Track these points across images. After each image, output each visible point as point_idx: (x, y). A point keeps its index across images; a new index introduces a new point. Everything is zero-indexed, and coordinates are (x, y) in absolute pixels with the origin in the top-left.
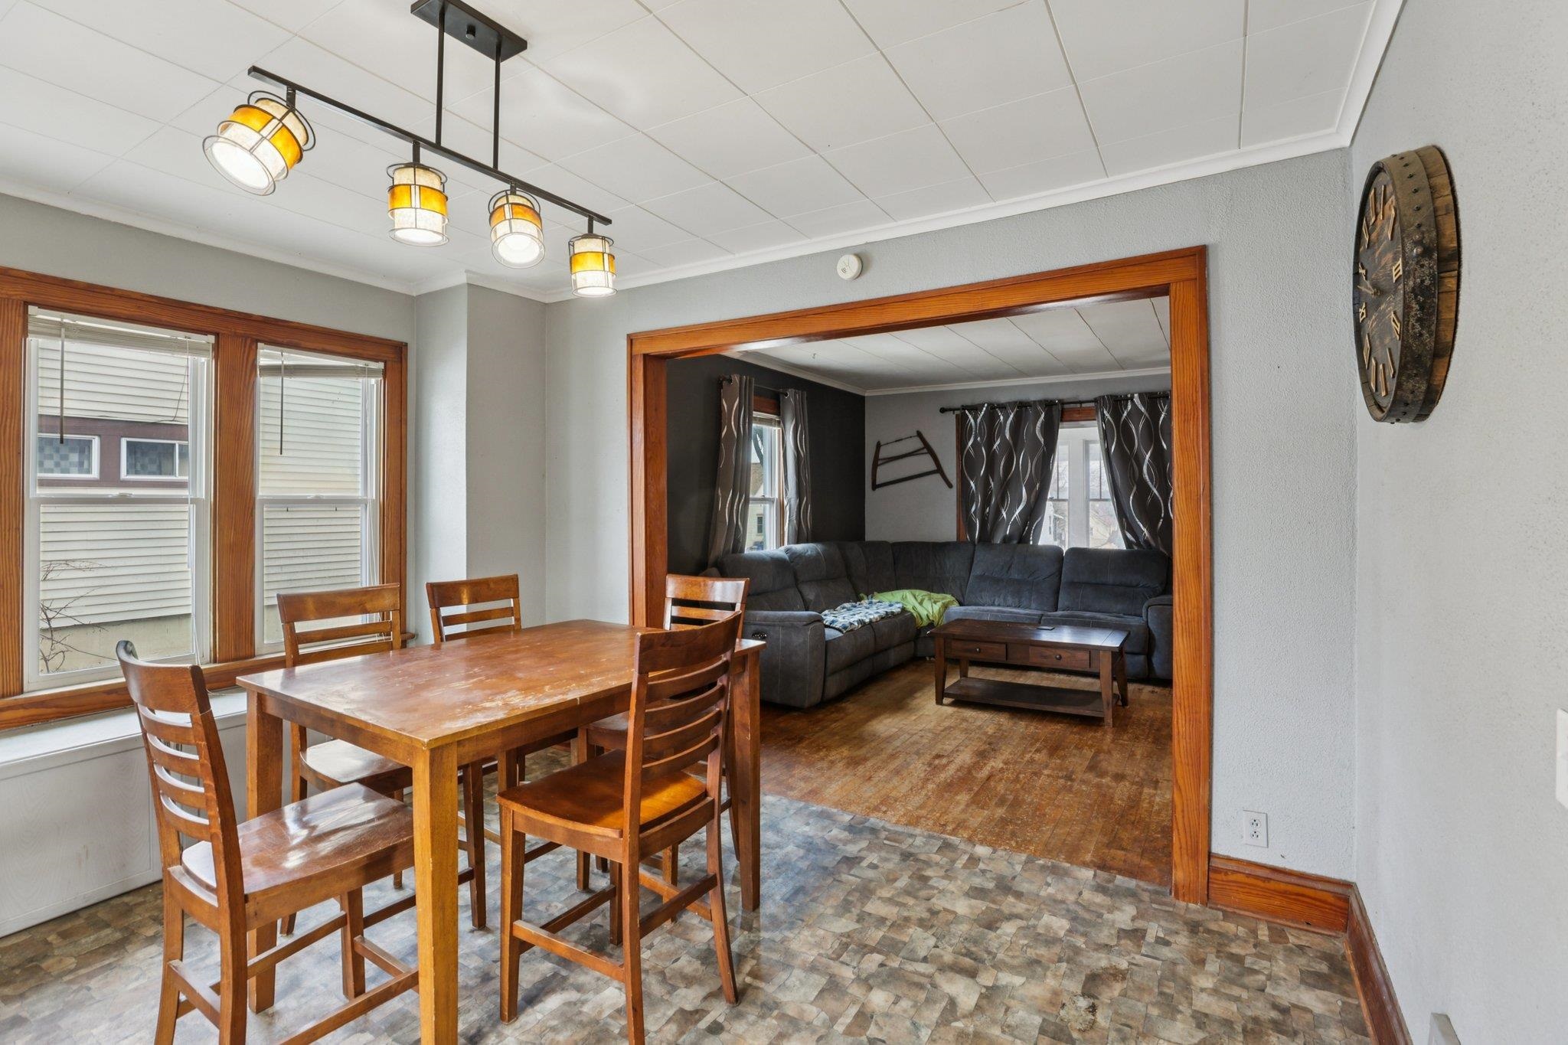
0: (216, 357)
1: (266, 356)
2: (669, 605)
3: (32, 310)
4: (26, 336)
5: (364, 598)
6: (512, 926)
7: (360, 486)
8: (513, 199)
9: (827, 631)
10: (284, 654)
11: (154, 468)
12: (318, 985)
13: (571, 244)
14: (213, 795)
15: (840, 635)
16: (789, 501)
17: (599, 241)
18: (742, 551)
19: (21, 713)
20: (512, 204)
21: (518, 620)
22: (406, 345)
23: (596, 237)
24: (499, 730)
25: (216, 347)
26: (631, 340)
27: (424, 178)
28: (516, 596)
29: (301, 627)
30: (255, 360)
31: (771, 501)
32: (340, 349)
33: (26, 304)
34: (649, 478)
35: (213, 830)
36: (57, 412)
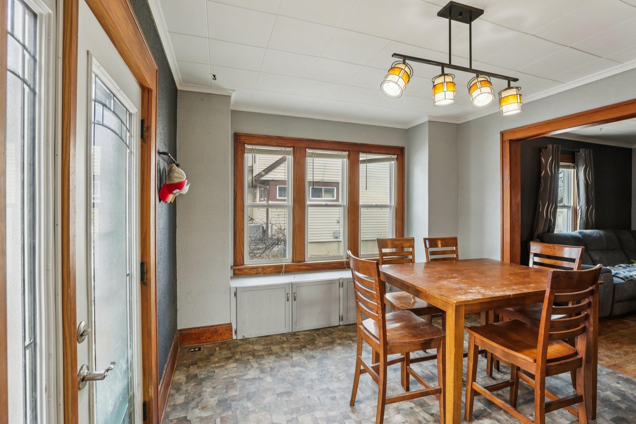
0: (349, 159)
1: (362, 157)
2: (531, 256)
3: (307, 149)
4: (306, 157)
5: (402, 242)
6: (472, 384)
7: (389, 201)
8: (480, 79)
9: (615, 279)
10: (379, 258)
11: (317, 195)
12: (392, 378)
13: (500, 94)
14: (380, 306)
15: (623, 281)
16: (581, 207)
17: (514, 90)
18: (553, 231)
19: (304, 267)
20: (480, 81)
21: (457, 256)
22: (404, 147)
23: (512, 88)
24: (479, 303)
25: (349, 155)
26: (502, 134)
27: (448, 79)
28: (456, 246)
29: (384, 251)
30: (359, 158)
31: (568, 207)
32: (383, 152)
33: (306, 148)
34: (512, 197)
35: (379, 318)
36: (312, 180)
